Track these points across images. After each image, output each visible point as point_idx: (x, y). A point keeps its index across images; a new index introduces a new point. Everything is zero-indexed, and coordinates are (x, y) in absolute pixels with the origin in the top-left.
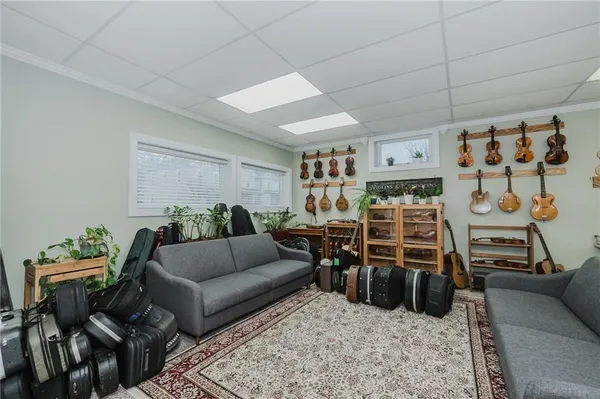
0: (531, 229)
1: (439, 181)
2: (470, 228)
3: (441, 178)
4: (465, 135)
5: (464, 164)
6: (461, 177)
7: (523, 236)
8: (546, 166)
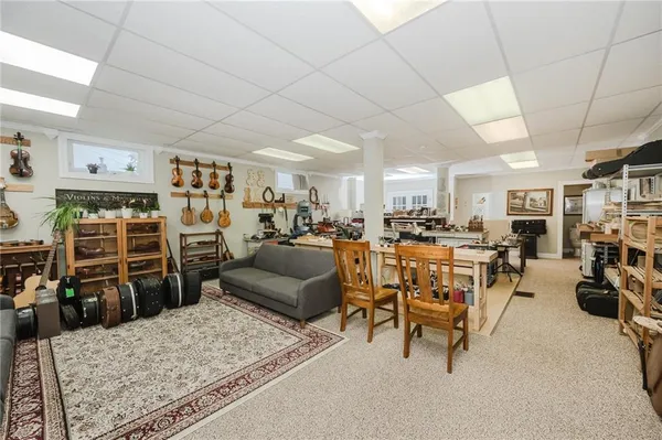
0: (218, 233)
1: (155, 196)
2: (182, 235)
3: (156, 195)
4: (177, 161)
5: (177, 185)
6: (173, 194)
7: (213, 238)
8: (225, 194)
